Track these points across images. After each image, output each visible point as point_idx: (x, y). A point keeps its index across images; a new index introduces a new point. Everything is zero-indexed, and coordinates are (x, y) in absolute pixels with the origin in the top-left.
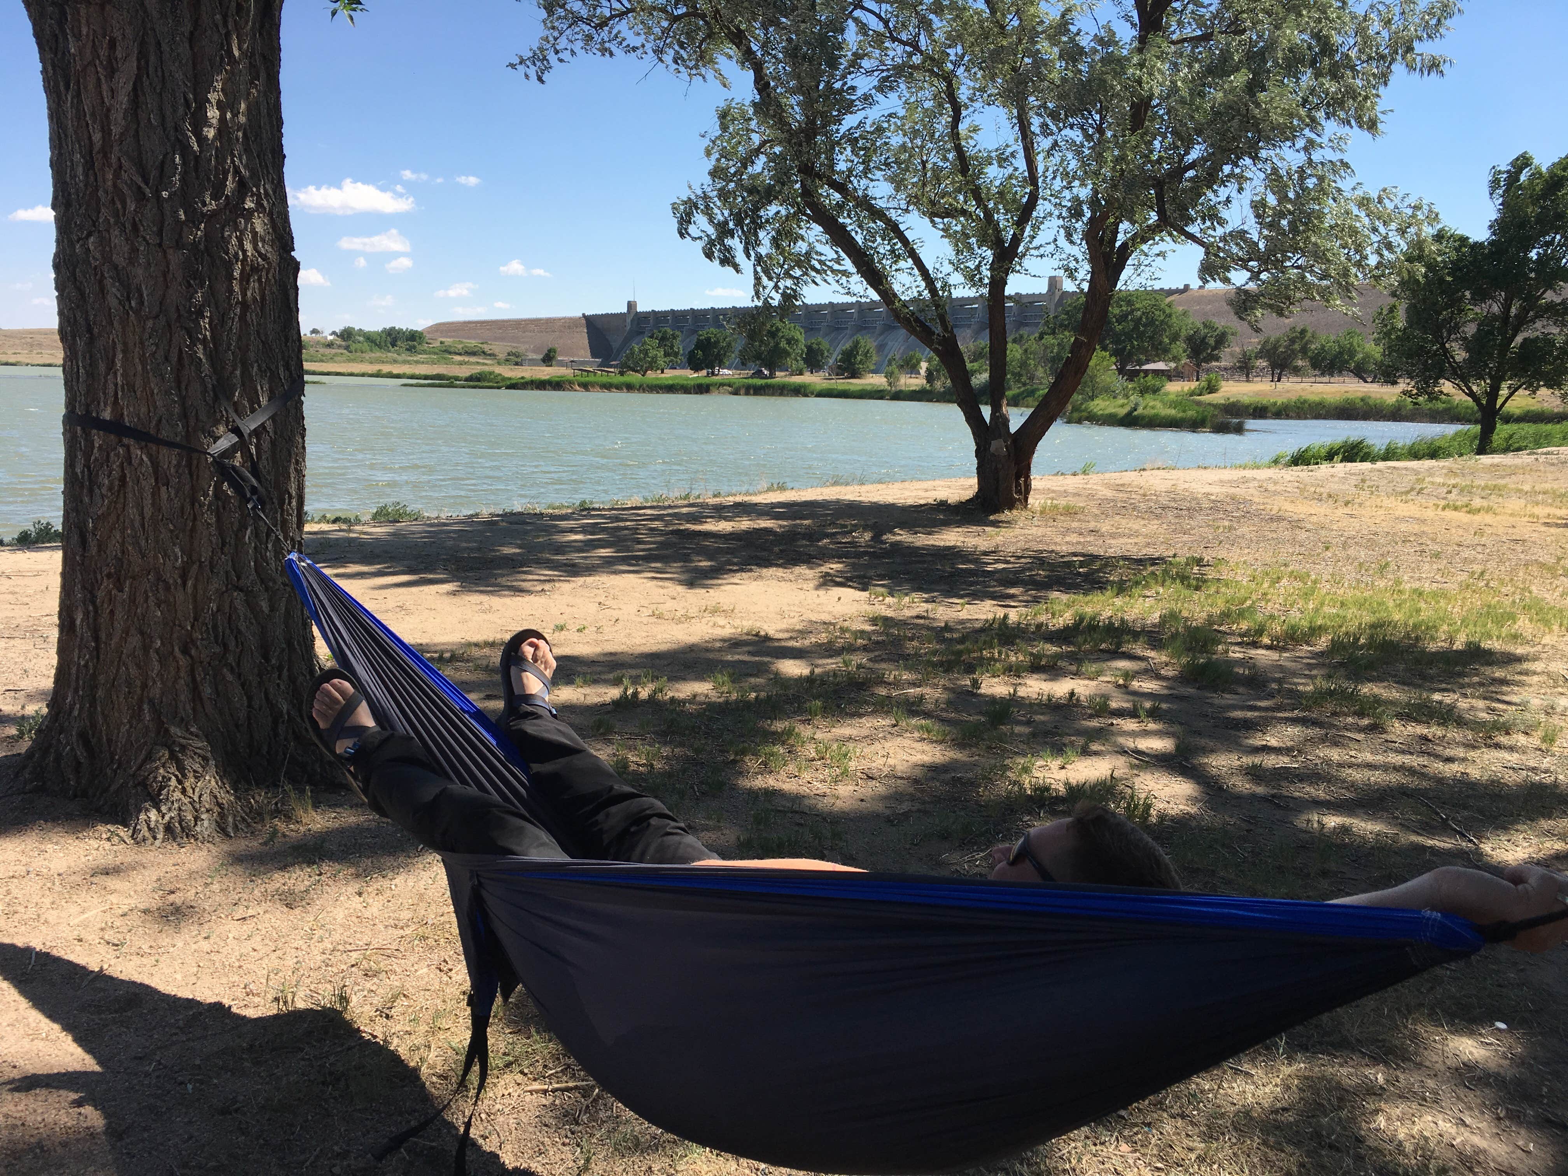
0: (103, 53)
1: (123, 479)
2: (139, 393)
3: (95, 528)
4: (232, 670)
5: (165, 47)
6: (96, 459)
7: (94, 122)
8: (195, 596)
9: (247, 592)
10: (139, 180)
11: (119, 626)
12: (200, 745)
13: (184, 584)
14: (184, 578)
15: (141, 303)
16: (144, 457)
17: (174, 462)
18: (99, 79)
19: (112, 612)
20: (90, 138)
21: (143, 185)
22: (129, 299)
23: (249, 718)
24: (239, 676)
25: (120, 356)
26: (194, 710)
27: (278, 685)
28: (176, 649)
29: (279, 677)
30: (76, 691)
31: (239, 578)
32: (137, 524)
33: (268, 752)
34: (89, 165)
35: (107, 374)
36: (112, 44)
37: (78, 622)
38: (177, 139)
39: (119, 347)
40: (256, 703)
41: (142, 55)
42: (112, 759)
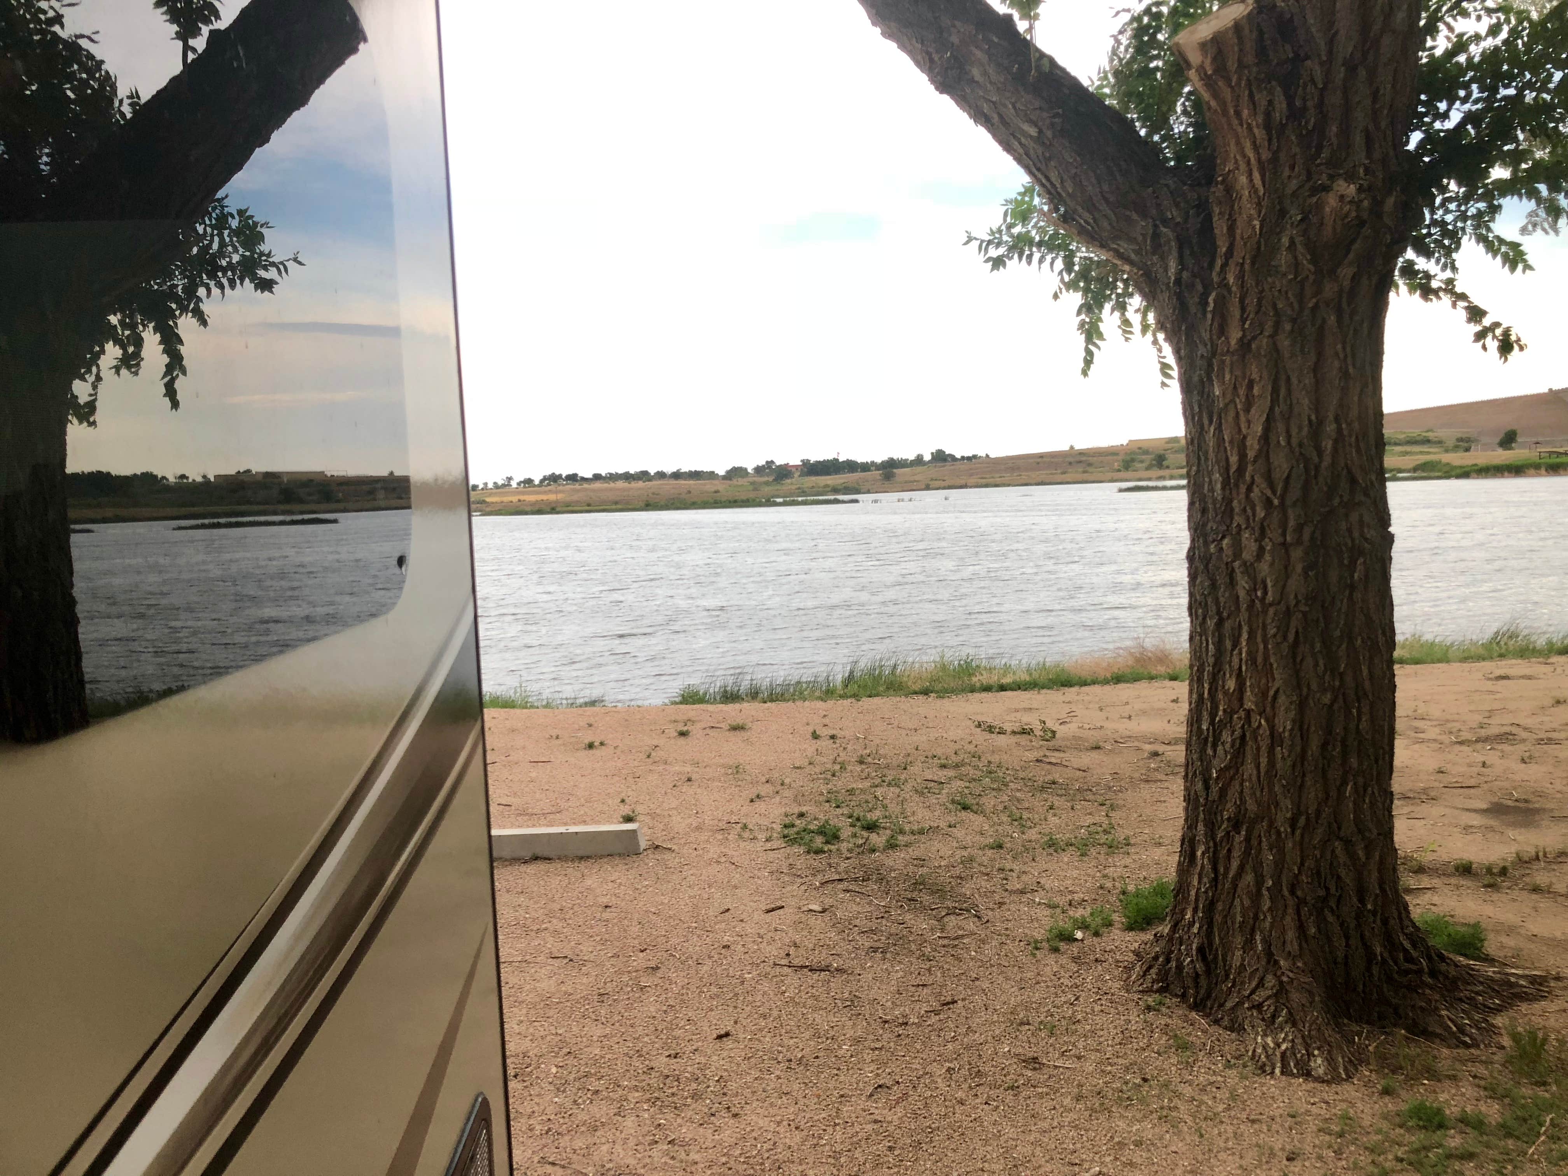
0: (1242, 392)
1: (1243, 737)
2: (1260, 668)
3: (1218, 777)
4: (1332, 911)
5: (1294, 381)
6: (1221, 721)
7: (1232, 449)
8: (1301, 844)
9: (1348, 843)
10: (1269, 493)
11: (1235, 864)
12: (1307, 980)
13: (1293, 833)
14: (1293, 827)
15: (1265, 593)
16: (1263, 722)
17: (1289, 727)
18: (1237, 413)
19: (1229, 851)
20: (1227, 459)
21: (1272, 496)
22: (1255, 590)
23: (1346, 957)
24: (1338, 917)
25: (1245, 636)
26: (1300, 945)
27: (1373, 928)
28: (1284, 888)
29: (1374, 922)
30: (1195, 910)
31: (1339, 828)
32: (1254, 778)
33: (1364, 992)
34: (1226, 484)
35: (1233, 650)
36: (1251, 385)
37: (1199, 853)
38: (1301, 454)
39: (1245, 629)
40: (1352, 942)
41: (1275, 391)
42: (1227, 976)
